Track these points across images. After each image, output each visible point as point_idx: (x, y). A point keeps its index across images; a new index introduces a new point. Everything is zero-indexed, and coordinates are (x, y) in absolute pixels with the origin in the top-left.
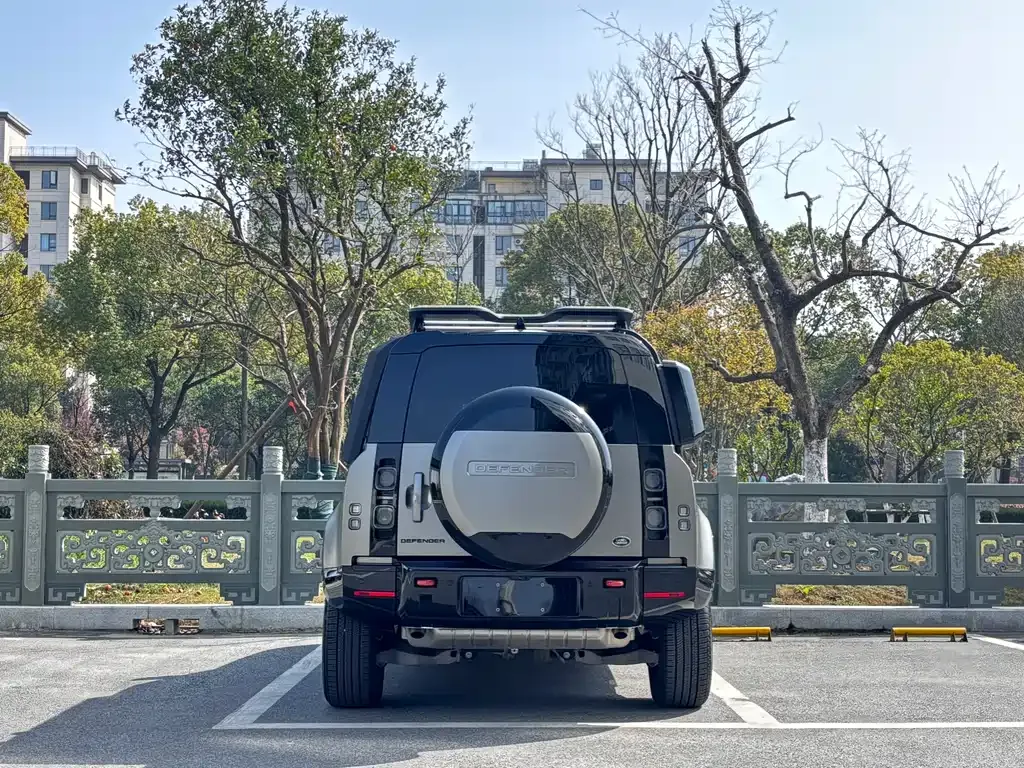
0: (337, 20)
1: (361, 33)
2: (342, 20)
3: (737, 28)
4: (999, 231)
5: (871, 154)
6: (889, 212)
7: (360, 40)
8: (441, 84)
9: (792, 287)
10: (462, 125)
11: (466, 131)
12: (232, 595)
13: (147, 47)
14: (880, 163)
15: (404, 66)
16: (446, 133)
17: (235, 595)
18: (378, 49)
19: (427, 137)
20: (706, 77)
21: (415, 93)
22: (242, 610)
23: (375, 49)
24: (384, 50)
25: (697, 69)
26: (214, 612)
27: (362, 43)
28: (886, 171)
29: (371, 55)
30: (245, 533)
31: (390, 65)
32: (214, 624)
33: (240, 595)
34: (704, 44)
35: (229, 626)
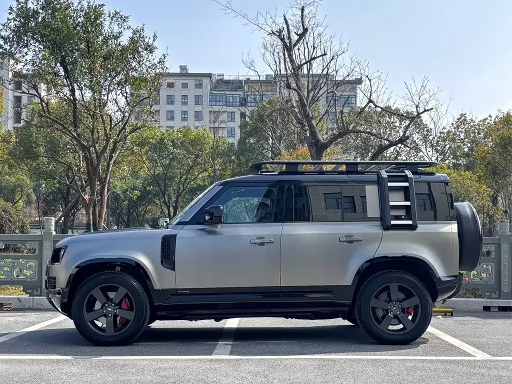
0: (99, 6)
1: (113, 11)
2: (103, 5)
3: (303, 10)
4: (428, 110)
5: (362, 72)
6: (370, 101)
7: (112, 15)
8: (155, 37)
9: (322, 139)
10: (163, 57)
11: (165, 60)
12: (29, 291)
13: (8, 19)
14: (367, 77)
15: (139, 28)
16: (156, 61)
17: (30, 291)
18: (121, 20)
19: (147, 63)
20: (285, 33)
21: (145, 41)
22: (33, 298)
23: (119, 20)
24: (124, 20)
25: (280, 29)
26: (19, 300)
27: (113, 17)
28: (370, 80)
29: (117, 23)
30: (36, 261)
31: (129, 28)
32: (19, 306)
33: (33, 291)
34: (285, 17)
35: (26, 307)
